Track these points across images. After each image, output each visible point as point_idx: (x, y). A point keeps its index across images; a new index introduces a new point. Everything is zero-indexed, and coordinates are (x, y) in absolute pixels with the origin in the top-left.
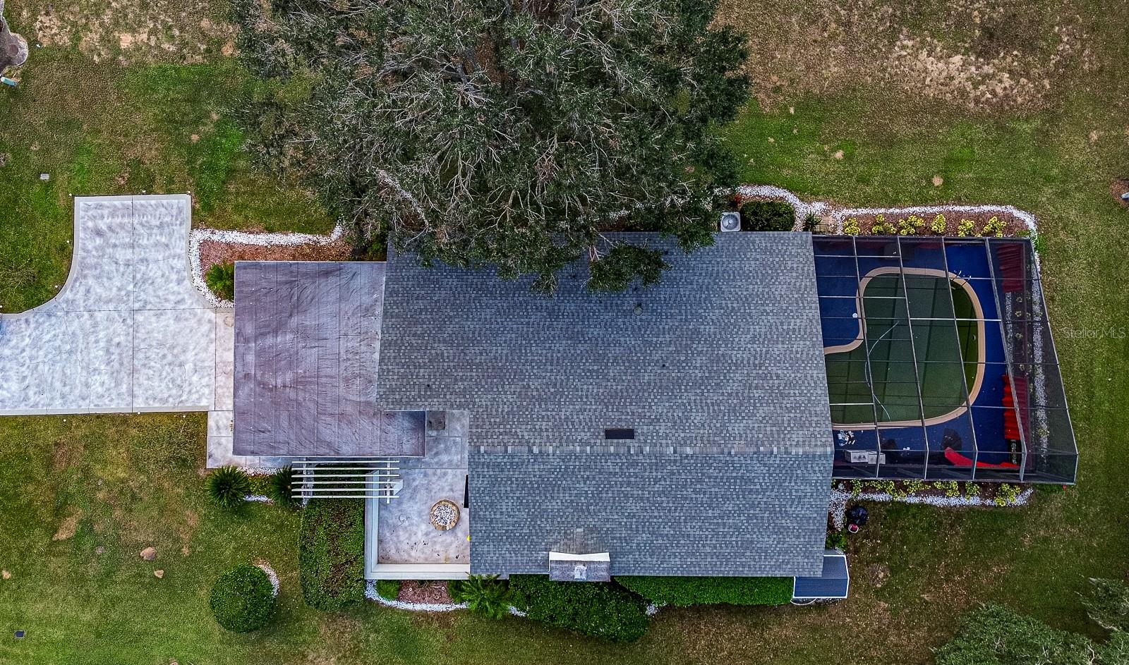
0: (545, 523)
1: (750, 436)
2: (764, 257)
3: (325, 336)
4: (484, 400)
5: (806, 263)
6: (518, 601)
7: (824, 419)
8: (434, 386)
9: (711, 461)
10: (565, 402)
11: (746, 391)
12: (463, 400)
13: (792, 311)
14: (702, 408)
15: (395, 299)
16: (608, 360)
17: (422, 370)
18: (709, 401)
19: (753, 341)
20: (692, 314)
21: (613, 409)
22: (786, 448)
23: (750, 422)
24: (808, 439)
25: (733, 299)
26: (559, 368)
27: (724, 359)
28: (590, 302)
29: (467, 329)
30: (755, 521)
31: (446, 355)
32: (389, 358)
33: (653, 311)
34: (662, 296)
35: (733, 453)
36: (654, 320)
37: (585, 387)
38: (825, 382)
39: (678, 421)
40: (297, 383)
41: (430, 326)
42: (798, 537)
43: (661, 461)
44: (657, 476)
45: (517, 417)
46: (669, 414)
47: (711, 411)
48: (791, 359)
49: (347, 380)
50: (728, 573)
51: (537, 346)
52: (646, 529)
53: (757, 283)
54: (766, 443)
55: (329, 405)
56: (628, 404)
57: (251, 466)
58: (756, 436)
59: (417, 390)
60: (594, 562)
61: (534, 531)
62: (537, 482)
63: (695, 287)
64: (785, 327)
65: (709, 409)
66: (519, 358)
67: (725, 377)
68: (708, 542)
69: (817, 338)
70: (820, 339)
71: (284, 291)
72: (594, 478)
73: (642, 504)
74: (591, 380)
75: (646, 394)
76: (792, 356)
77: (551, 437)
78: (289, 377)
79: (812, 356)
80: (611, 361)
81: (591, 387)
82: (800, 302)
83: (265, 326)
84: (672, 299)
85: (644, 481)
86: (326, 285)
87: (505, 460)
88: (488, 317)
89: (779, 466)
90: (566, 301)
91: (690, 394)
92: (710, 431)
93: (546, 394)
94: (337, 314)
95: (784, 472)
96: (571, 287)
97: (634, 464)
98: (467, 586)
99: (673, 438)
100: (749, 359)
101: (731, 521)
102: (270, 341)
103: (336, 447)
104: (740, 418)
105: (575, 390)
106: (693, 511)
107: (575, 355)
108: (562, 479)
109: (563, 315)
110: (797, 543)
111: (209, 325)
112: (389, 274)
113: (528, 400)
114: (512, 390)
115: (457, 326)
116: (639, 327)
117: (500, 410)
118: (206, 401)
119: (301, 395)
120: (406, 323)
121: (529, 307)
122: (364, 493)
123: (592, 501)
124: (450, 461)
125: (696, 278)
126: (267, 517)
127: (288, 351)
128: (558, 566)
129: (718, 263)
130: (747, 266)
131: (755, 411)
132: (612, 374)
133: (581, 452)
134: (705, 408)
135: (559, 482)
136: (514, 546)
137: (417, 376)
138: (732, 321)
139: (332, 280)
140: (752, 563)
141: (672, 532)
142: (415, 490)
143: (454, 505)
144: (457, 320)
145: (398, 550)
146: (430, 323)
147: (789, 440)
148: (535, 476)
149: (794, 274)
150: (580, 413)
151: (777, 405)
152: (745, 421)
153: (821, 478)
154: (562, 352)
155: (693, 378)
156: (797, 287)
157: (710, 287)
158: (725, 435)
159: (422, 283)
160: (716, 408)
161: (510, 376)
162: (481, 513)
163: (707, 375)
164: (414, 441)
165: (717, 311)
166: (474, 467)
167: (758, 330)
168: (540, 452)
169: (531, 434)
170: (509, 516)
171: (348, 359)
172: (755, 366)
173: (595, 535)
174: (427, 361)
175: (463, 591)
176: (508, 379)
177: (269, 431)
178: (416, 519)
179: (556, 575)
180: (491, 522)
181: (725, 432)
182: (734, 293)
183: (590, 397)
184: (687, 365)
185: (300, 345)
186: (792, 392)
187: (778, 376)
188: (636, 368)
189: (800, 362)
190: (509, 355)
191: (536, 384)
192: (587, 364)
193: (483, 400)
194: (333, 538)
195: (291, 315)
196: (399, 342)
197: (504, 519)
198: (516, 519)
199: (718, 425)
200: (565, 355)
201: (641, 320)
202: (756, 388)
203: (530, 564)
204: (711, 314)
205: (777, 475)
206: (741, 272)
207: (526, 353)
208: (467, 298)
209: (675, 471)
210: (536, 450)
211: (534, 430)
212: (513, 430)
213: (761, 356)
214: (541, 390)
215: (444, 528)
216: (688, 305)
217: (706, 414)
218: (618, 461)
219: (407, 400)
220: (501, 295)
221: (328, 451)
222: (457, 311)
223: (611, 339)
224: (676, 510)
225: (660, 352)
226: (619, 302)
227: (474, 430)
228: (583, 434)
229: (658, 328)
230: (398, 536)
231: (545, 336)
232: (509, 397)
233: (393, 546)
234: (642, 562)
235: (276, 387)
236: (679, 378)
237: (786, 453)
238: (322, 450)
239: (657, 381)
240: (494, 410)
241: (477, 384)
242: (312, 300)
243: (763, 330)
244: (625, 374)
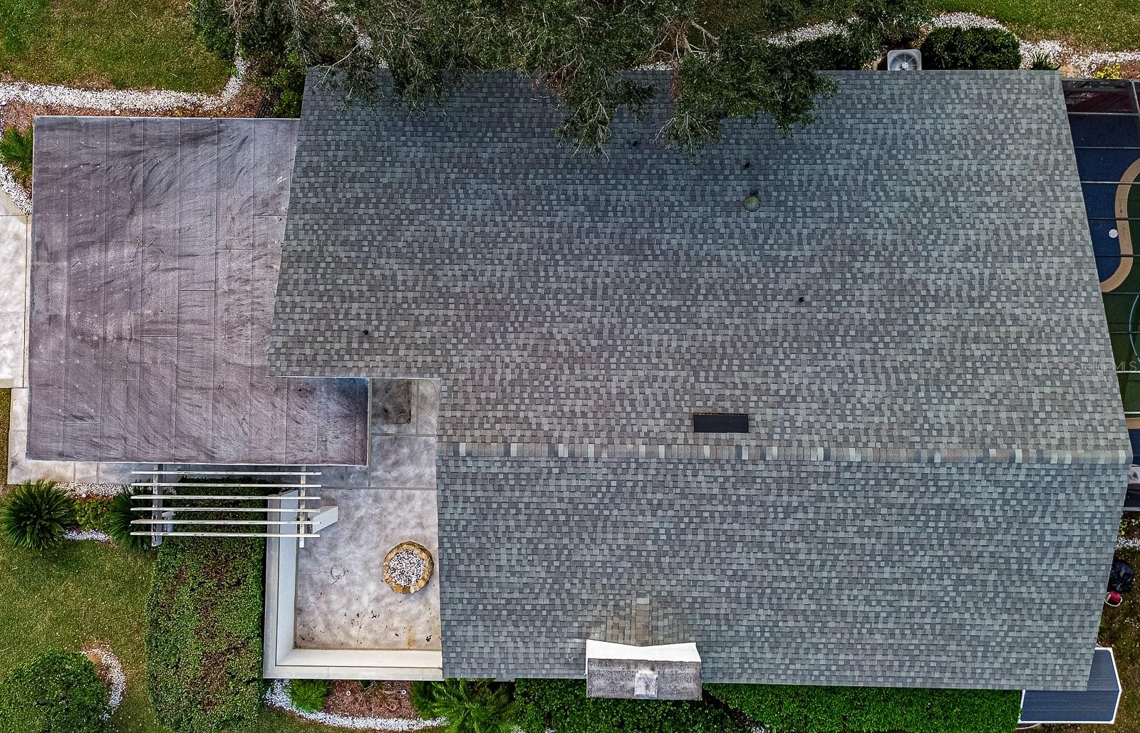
0: (579, 586)
1: (968, 428)
2: (977, 112)
3: (190, 250)
4: (468, 359)
5: (1054, 122)
6: (531, 722)
7: (1108, 397)
8: (376, 334)
9: (895, 476)
10: (618, 364)
11: (958, 346)
12: (429, 359)
13: (1034, 205)
14: (876, 377)
15: (313, 180)
16: (698, 290)
17: (355, 305)
18: (888, 364)
19: (965, 256)
20: (850, 209)
21: (707, 378)
22: (1040, 452)
23: (967, 402)
24: (1080, 436)
25: (924, 183)
26: (607, 303)
27: (914, 287)
28: (665, 188)
29: (439, 234)
30: (969, 588)
31: (400, 278)
32: (296, 284)
33: (779, 204)
34: (794, 178)
35: (938, 458)
36: (781, 220)
37: (655, 337)
38: (1105, 329)
39: (832, 400)
40: (141, 331)
41: (374, 228)
42: (1048, 619)
43: (798, 475)
44: (790, 503)
45: (529, 390)
46: (815, 388)
47: (893, 382)
48: (1038, 288)
49: (228, 328)
50: (914, 682)
51: (567, 264)
52: (765, 601)
53: (966, 157)
54: (1000, 441)
55: (197, 372)
56: (736, 368)
57: (82, 482)
58: (980, 428)
59: (344, 340)
60: (670, 664)
61: (558, 602)
62: (565, 512)
63: (854, 162)
64: (1023, 233)
65: (888, 379)
66: (534, 286)
67: (916, 320)
68: (880, 626)
69: (1084, 252)
70: (1090, 253)
71: (120, 169)
72: (671, 505)
73: (759, 555)
74: (667, 326)
75: (769, 351)
76: (1040, 283)
77: (591, 427)
78: (127, 322)
79: (1078, 282)
80: (703, 291)
81: (665, 337)
82: (1048, 189)
83: (85, 232)
84: (814, 183)
85: (766, 511)
86: (195, 160)
87: (506, 470)
88: (479, 213)
89: (1024, 484)
90: (620, 187)
91: (851, 351)
92: (893, 419)
93: (582, 349)
94: (213, 212)
95: (1032, 496)
96: (630, 162)
97: (749, 479)
98: (440, 693)
99: (823, 432)
100: (959, 289)
101: (924, 587)
102: (94, 257)
103: (209, 446)
104: (949, 395)
105: (636, 342)
106: (855, 569)
107: (637, 281)
108: (612, 506)
109: (615, 210)
110: (1046, 629)
111: (15, 243)
112: (304, 138)
113: (549, 360)
114: (521, 342)
115: (423, 228)
116: (754, 231)
117: (498, 378)
118: (10, 370)
119: (149, 354)
120: (331, 222)
121: (552, 197)
122: (264, 529)
123: (666, 548)
124: (419, 477)
125: (856, 147)
126: (108, 567)
127: (127, 275)
128: (604, 670)
129: (894, 122)
130: (948, 127)
131: (977, 383)
132: (705, 315)
133: (649, 455)
134: (882, 377)
135: (607, 513)
136: (522, 629)
137: (346, 314)
138: (925, 221)
139: (204, 150)
140: (960, 664)
141: (813, 607)
142: (358, 524)
143: (423, 550)
144: (422, 218)
145: (328, 626)
146: (373, 223)
147: (1045, 435)
148: (561, 500)
149: (1034, 142)
150: (646, 384)
151: (1017, 372)
152: (957, 401)
153: (1102, 509)
154: (613, 275)
155: (857, 323)
156: (1041, 162)
157: (882, 162)
158: (922, 426)
159: (361, 153)
160: (902, 376)
161: (517, 317)
162: (462, 568)
163: (883, 316)
164: (347, 438)
165: (896, 204)
166: (448, 481)
167: (973, 238)
168: (572, 455)
169: (555, 421)
170: (513, 574)
171: (231, 292)
172: (971, 300)
173: (670, 610)
174: (365, 288)
175: (434, 700)
176: (512, 323)
177: (92, 418)
178: (360, 573)
179: (598, 687)
180: (480, 584)
181: (920, 420)
182: (926, 173)
183: (665, 355)
184: (844, 299)
185: (148, 266)
186: (1044, 347)
187: (1015, 319)
188: (750, 304)
189: (1055, 294)
190: (516, 279)
191: (565, 331)
192: (660, 297)
193: (466, 359)
194: (205, 607)
195: (132, 213)
196: (315, 254)
197: (503, 580)
198: (525, 580)
199: (908, 408)
200: (618, 280)
201: (757, 220)
202: (976, 339)
203: (552, 661)
204: (886, 209)
205: (1019, 502)
206: (937, 137)
207: (547, 277)
208: (442, 181)
209: (826, 494)
210: (563, 451)
211: (559, 414)
212: (522, 415)
213: (981, 284)
214: (573, 343)
215: (406, 590)
216: (842, 193)
217: (883, 388)
218: (718, 473)
219: (325, 357)
220: (504, 176)
221: (193, 453)
222: (424, 204)
223: (702, 253)
224: (822, 566)
225: (793, 276)
226: (717, 189)
227: (448, 414)
228: (651, 422)
229: (789, 233)
230: (328, 602)
231: (583, 246)
232: (515, 354)
233: (320, 619)
234: (756, 660)
235: (105, 339)
236: (830, 322)
237: (1040, 460)
238: (184, 452)
239: (790, 327)
240: (486, 378)
241: (456, 332)
242: (169, 186)
243: (983, 238)
244: (730, 315)
